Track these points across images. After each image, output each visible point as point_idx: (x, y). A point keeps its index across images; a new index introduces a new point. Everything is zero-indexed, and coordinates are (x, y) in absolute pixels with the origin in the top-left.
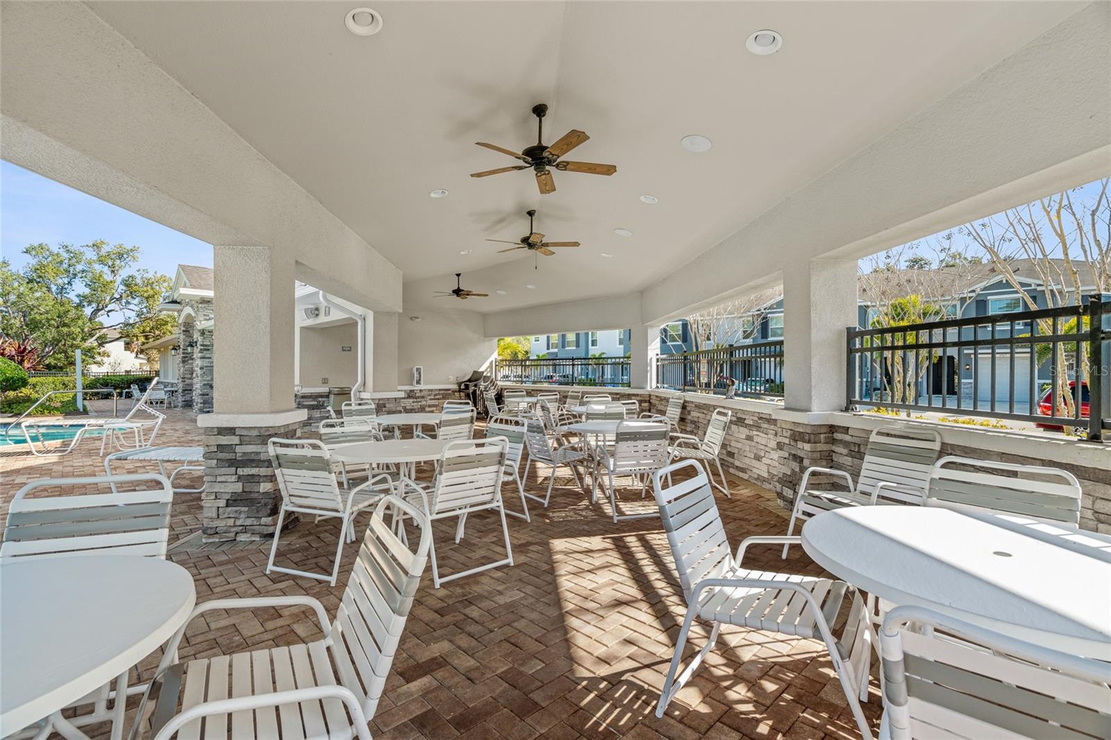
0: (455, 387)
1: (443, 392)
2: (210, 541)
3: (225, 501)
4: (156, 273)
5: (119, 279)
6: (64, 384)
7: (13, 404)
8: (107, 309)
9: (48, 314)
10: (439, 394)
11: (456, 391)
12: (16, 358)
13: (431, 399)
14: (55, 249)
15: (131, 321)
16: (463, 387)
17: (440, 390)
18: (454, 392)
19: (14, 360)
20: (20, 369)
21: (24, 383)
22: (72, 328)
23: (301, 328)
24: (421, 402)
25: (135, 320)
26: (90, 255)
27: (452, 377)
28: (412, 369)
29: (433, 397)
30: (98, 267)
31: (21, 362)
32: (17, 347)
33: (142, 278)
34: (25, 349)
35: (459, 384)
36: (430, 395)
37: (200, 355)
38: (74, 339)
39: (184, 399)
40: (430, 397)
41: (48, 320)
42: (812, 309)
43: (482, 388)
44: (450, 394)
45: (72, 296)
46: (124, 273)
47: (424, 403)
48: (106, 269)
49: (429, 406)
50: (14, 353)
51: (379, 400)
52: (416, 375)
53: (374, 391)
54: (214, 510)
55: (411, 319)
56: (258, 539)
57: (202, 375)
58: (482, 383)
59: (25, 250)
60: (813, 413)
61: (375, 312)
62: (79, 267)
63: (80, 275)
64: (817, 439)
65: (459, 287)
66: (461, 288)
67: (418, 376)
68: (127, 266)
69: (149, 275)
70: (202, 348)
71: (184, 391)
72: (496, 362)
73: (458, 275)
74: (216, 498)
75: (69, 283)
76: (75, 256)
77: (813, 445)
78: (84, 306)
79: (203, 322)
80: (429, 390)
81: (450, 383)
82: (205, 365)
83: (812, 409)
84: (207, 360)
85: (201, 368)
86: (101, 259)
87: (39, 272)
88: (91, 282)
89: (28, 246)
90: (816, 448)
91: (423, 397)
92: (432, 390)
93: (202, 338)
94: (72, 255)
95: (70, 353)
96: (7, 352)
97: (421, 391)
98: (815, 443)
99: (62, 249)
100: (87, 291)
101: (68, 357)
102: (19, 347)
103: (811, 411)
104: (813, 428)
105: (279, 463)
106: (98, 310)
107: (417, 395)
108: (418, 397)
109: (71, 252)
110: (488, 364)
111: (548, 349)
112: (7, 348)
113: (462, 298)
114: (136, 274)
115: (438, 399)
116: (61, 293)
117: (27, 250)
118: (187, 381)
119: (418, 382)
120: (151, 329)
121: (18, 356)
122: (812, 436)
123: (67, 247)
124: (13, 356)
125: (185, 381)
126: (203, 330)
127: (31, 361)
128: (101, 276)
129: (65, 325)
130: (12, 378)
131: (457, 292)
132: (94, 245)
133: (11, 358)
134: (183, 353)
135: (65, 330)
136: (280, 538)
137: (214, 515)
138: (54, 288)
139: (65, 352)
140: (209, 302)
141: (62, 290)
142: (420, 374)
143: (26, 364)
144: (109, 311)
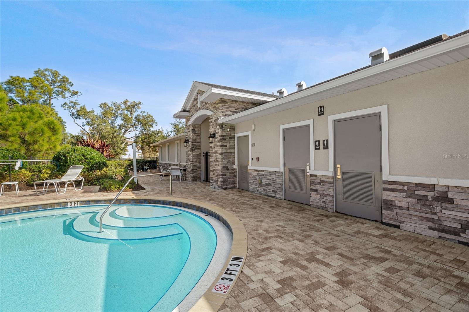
4: (148, 113)
5: (134, 117)
6: (119, 164)
7: (100, 179)
8: (129, 131)
9: (108, 132)
12: (100, 150)
14: (110, 104)
19: (99, 151)
20: (103, 157)
21: (105, 165)
22: (117, 138)
25: (139, 135)
26: (123, 106)
30: (126, 112)
31: (103, 153)
32: (101, 143)
33: (143, 115)
34: (104, 144)
37: (220, 144)
38: (118, 143)
39: (193, 176)
41: (109, 135)
45: (116, 125)
46: (135, 114)
48: (129, 113)
50: (99, 147)
57: (222, 160)
59: (99, 106)
62: (119, 112)
63: (119, 116)
68: (136, 111)
69: (145, 114)
70: (222, 138)
71: (193, 170)
75: (115, 120)
76: (118, 107)
78: (121, 129)
79: (222, 118)
82: (223, 152)
84: (225, 147)
85: (221, 154)
86: (127, 108)
87: (105, 114)
88: (123, 118)
89: (100, 104)
93: (221, 130)
94: (116, 107)
95: (117, 150)
96: (96, 146)
99: (113, 105)
100: (122, 122)
101: (116, 152)
102: (102, 143)
106: (126, 131)
109: (116, 106)
112: (96, 144)
114: (140, 114)
116: (112, 124)
117: (100, 105)
118: (194, 163)
120: (145, 139)
121: (101, 149)
123: (114, 104)
124: (99, 149)
125: (193, 164)
126: (222, 124)
127: (107, 152)
128: (127, 115)
129: (115, 137)
130: (99, 162)
132: (124, 102)
133: (98, 149)
134: (192, 145)
135: (115, 139)
138: (110, 121)
139: (115, 149)
140: (225, 102)
141: (113, 123)
143: (105, 154)
144: (130, 131)
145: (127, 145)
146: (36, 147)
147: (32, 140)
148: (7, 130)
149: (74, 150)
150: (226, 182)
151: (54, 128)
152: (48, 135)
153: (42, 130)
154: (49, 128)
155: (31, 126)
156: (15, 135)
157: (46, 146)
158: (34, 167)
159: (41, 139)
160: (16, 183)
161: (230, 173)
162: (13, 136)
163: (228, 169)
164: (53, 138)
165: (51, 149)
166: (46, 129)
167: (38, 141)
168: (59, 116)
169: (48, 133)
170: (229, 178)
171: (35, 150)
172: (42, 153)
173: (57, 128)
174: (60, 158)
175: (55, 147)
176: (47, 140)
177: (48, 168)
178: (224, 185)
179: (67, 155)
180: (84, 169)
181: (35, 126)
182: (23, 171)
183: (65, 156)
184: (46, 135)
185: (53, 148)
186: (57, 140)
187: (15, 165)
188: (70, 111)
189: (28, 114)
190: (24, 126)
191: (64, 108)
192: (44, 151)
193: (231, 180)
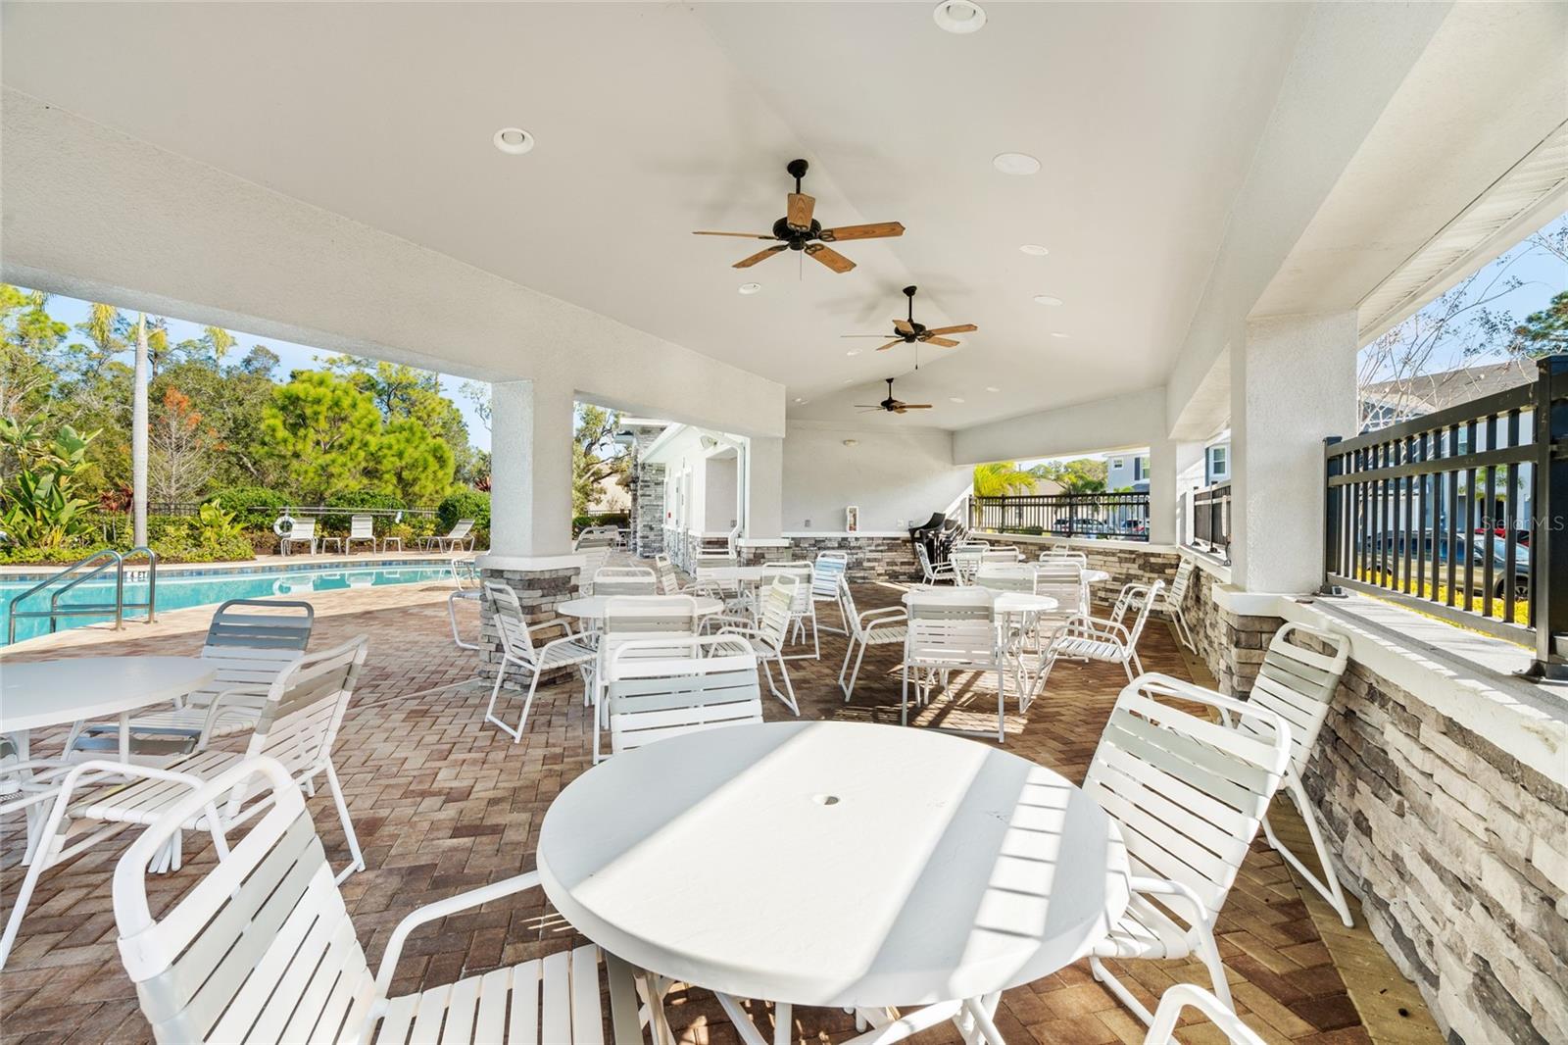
0: (907, 535)
1: (889, 542)
2: (484, 684)
3: (495, 646)
8: (599, 443)
10: (883, 544)
11: (908, 541)
13: (870, 551)
15: (621, 455)
16: (917, 535)
17: (884, 539)
18: (905, 541)
23: (708, 460)
24: (857, 554)
27: (902, 521)
28: (845, 510)
29: (873, 548)
35: (912, 531)
36: (869, 545)
37: (641, 492)
40: (870, 548)
42: (1248, 407)
43: (942, 537)
44: (899, 545)
47: (861, 555)
49: (869, 560)
51: (756, 548)
52: (850, 518)
53: (750, 538)
54: (487, 653)
55: (844, 442)
56: (519, 689)
57: (642, 515)
58: (943, 530)
60: (1249, 594)
61: (752, 439)
64: (1254, 641)
65: (890, 398)
66: (893, 398)
67: (852, 519)
70: (643, 484)
72: (970, 500)
73: (890, 381)
74: (489, 642)
77: (1244, 651)
80: (869, 539)
81: (900, 530)
82: (645, 504)
83: (1248, 587)
85: (642, 508)
90: (1251, 658)
91: (860, 548)
92: (872, 539)
93: (643, 472)
97: (857, 539)
98: (1250, 647)
100: (581, 424)
103: (1244, 591)
104: (1244, 621)
105: (497, 609)
107: (852, 544)
108: (854, 548)
110: (959, 504)
111: (1137, 478)
113: (899, 412)
115: (882, 551)
119: (853, 528)
122: (1243, 636)
131: (889, 404)
136: (536, 691)
137: (487, 659)
142: (854, 516)
144: (603, 445)
145: (598, 477)
146: (416, 489)
147: (411, 477)
148: (380, 462)
149: (466, 497)
150: (649, 547)
151: (442, 457)
152: (433, 469)
153: (425, 460)
154: (436, 457)
155: (411, 454)
156: (390, 471)
157: (430, 487)
158: (414, 521)
159: (423, 476)
160: (398, 539)
161: (656, 535)
162: (388, 472)
163: (651, 529)
164: (440, 474)
165: (437, 492)
166: (431, 459)
167: (420, 479)
168: (454, 406)
169: (433, 465)
170: (654, 542)
171: (415, 494)
172: (424, 499)
173: (446, 455)
174: (447, 509)
175: (442, 489)
176: (431, 476)
177: (431, 522)
178: (645, 552)
179: (457, 504)
180: (475, 524)
181: (416, 455)
182: (402, 525)
183: (454, 506)
184: (430, 470)
185: (440, 491)
186: (446, 477)
187: (395, 517)
188: (476, 400)
189: (405, 434)
190: (400, 455)
191: (464, 395)
192: (427, 495)
193: (658, 545)
